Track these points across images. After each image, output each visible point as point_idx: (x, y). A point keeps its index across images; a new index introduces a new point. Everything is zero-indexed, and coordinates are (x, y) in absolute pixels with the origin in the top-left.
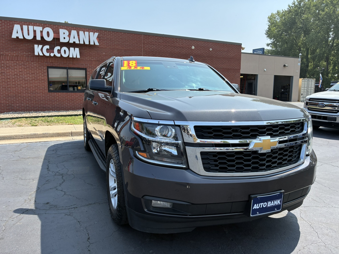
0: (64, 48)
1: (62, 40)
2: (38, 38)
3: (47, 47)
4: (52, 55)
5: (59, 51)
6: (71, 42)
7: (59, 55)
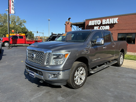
0: (104, 26)
1: (103, 24)
2: (96, 24)
3: (98, 27)
4: (99, 29)
5: (102, 28)
6: (106, 23)
7: (101, 29)
